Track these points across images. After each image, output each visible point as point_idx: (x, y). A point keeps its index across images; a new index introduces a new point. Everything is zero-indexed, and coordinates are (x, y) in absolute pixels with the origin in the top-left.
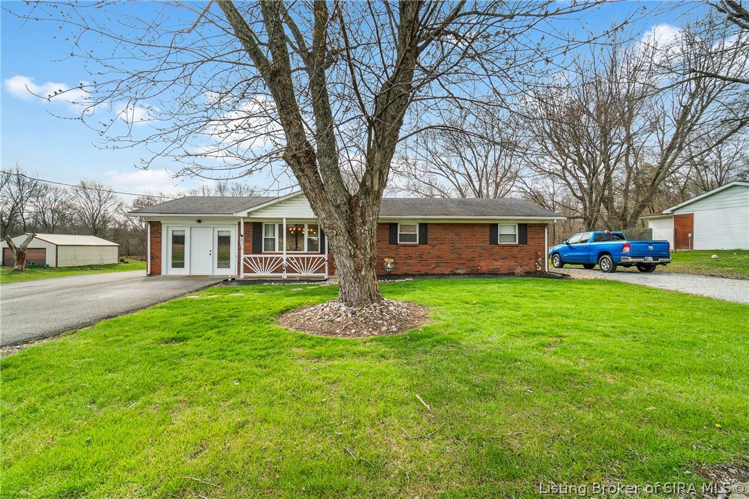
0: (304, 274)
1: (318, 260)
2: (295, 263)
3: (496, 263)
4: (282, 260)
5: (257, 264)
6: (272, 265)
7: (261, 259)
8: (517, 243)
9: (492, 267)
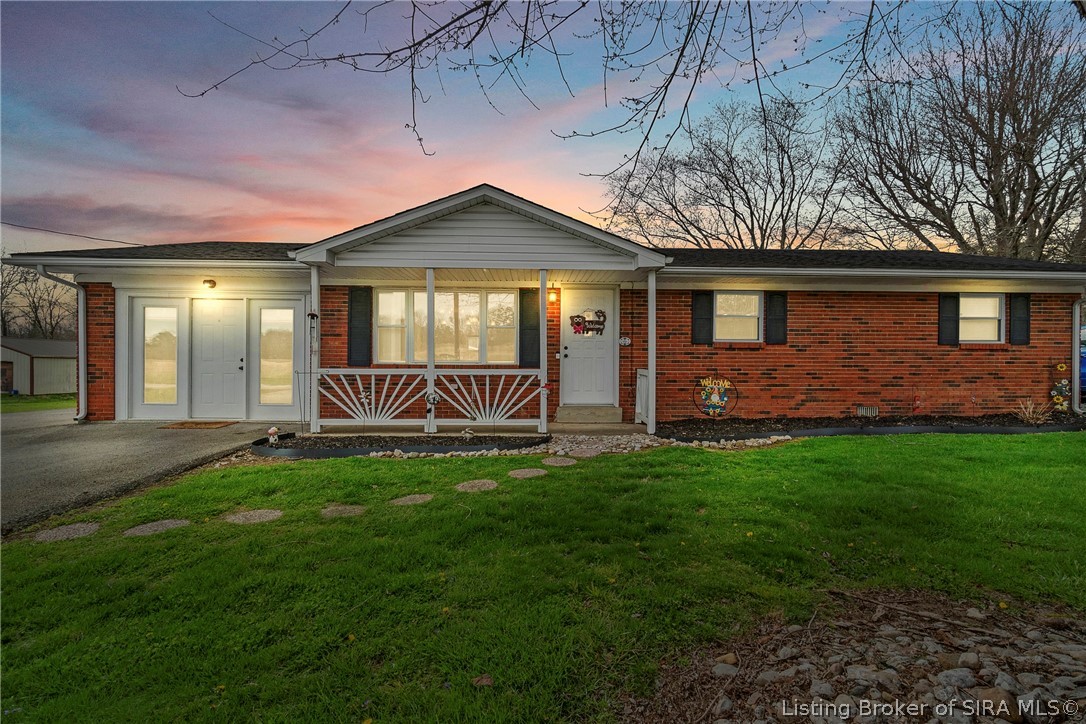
0: (485, 420)
1: (520, 385)
2: (458, 390)
3: (953, 392)
4: (424, 382)
5: (357, 393)
6: (398, 397)
7: (366, 379)
8: (1003, 341)
9: (945, 401)
